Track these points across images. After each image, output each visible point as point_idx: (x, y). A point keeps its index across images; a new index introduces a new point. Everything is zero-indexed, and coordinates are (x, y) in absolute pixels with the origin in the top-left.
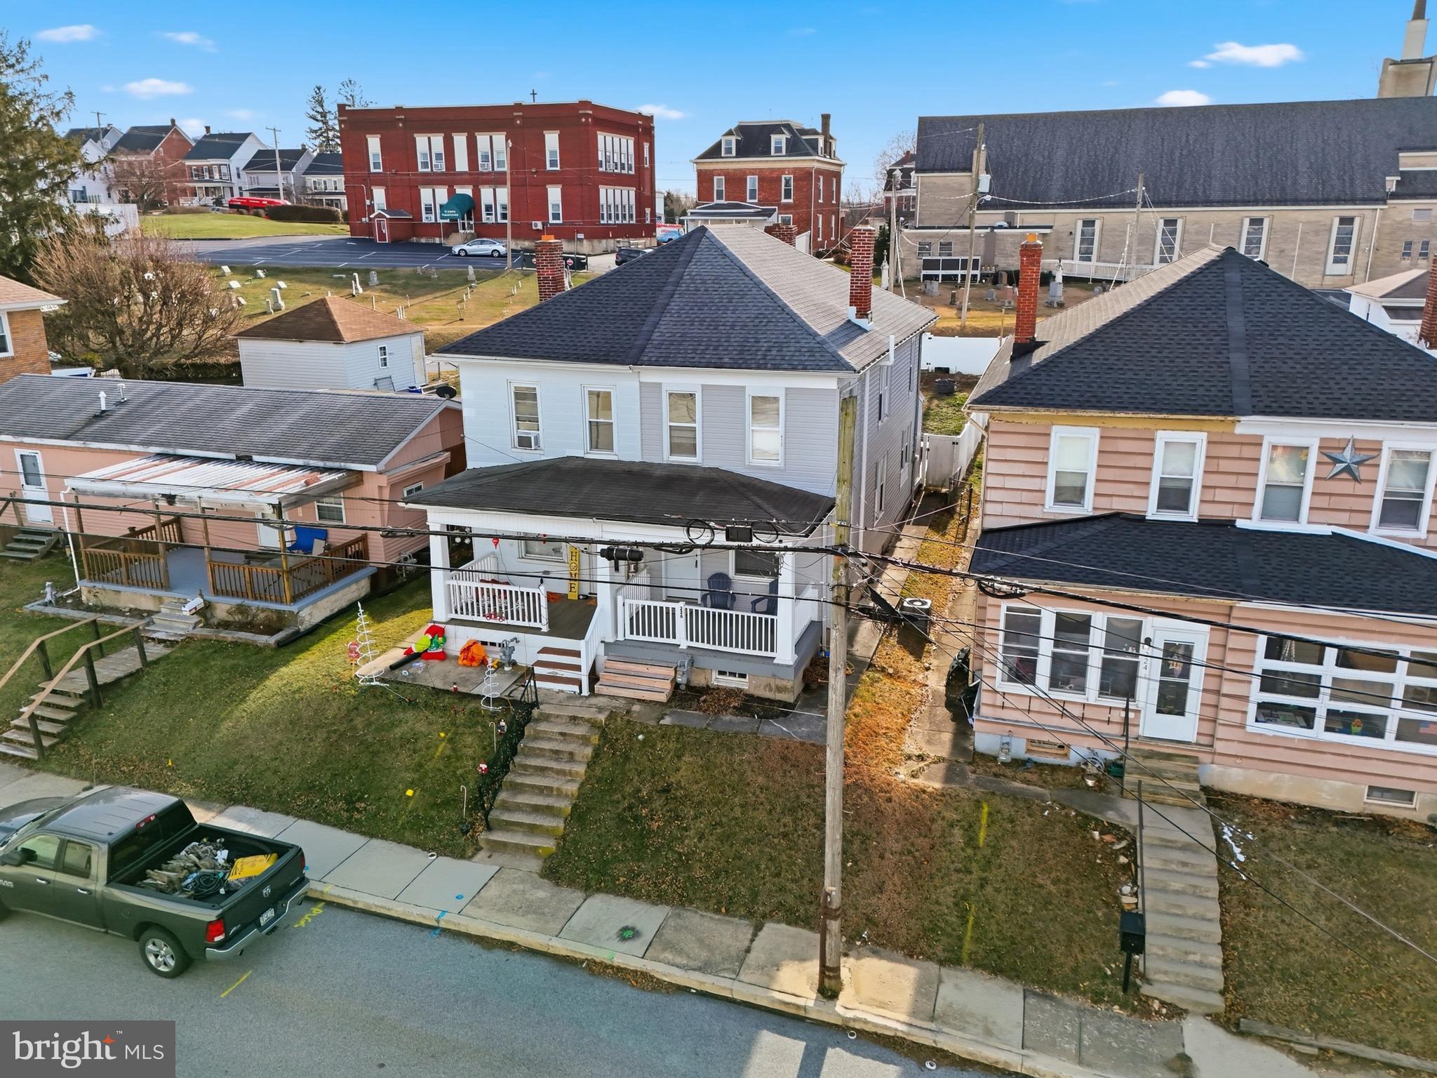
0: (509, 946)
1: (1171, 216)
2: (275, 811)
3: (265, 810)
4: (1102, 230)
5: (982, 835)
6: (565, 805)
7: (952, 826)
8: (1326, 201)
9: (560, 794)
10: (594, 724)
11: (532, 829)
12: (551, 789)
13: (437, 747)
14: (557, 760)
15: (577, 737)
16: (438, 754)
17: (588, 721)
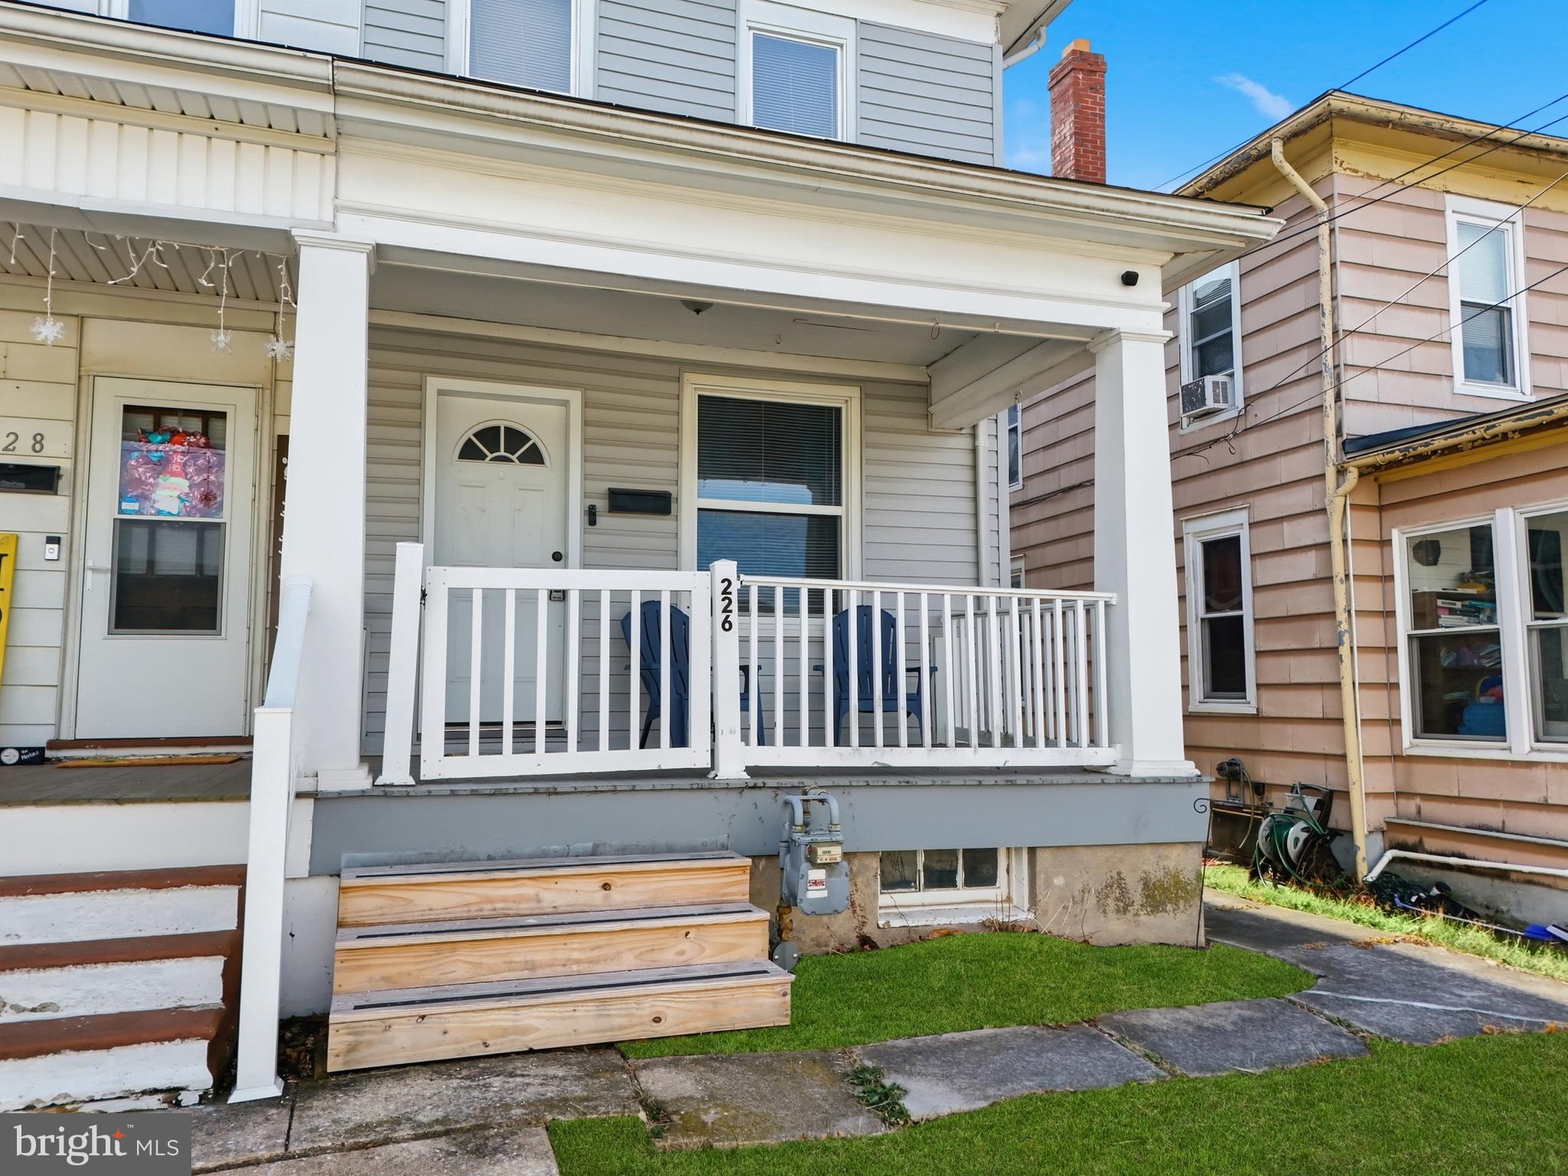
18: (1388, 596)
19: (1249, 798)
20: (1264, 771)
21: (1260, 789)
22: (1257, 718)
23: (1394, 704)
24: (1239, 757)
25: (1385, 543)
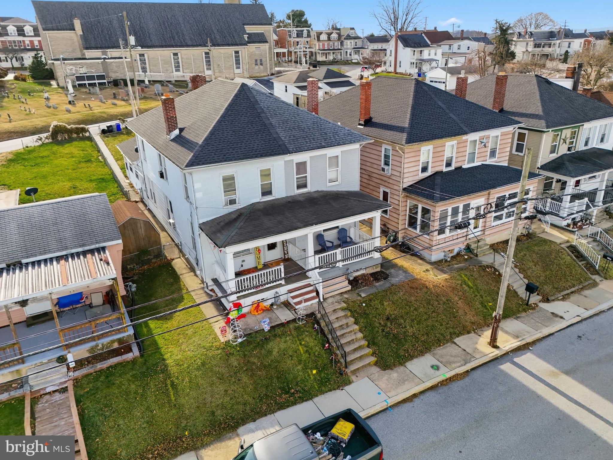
0: (415, 396)
1: (175, 52)
2: (258, 419)
3: (255, 421)
4: (148, 58)
5: (470, 283)
6: (364, 343)
7: (461, 285)
8: (229, 45)
9: (357, 340)
10: (343, 309)
11: (361, 358)
12: (353, 340)
13: (299, 349)
14: (343, 329)
15: (343, 316)
16: (302, 352)
17: (340, 309)
18: (406, 208)
19: (387, 229)
20: (389, 226)
21: (388, 228)
22: (389, 219)
23: (406, 222)
24: (386, 224)
25: (407, 201)
